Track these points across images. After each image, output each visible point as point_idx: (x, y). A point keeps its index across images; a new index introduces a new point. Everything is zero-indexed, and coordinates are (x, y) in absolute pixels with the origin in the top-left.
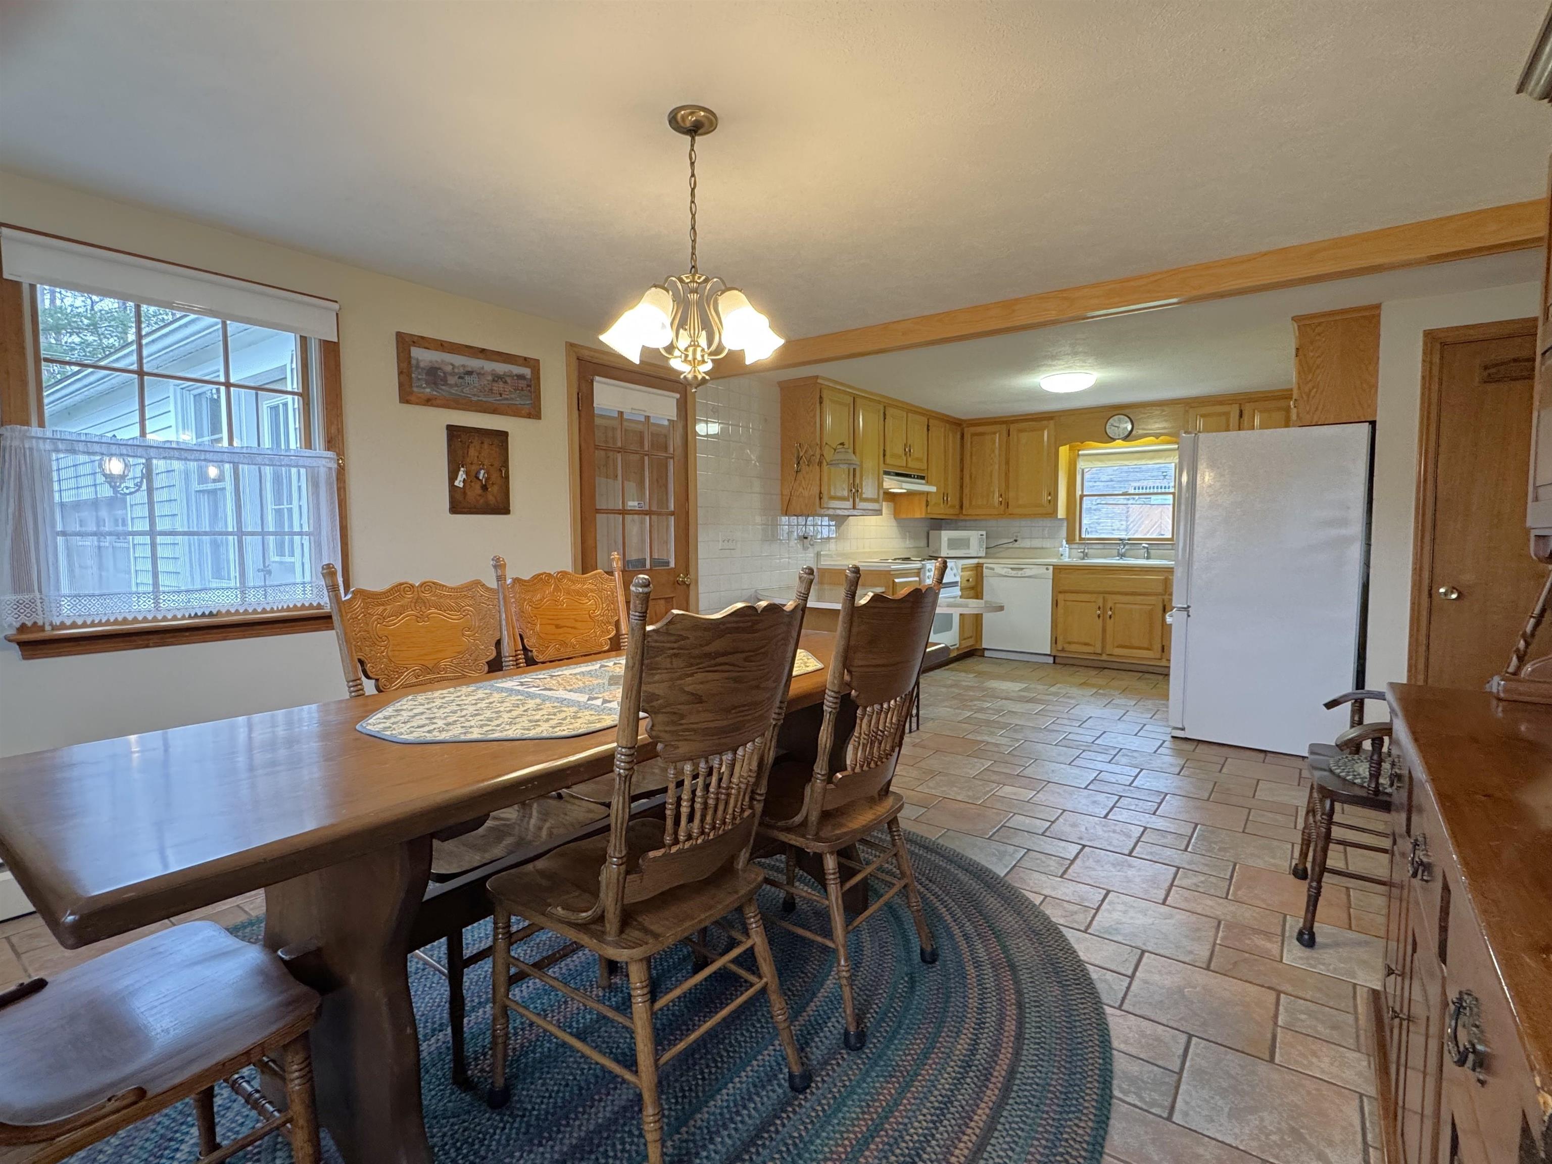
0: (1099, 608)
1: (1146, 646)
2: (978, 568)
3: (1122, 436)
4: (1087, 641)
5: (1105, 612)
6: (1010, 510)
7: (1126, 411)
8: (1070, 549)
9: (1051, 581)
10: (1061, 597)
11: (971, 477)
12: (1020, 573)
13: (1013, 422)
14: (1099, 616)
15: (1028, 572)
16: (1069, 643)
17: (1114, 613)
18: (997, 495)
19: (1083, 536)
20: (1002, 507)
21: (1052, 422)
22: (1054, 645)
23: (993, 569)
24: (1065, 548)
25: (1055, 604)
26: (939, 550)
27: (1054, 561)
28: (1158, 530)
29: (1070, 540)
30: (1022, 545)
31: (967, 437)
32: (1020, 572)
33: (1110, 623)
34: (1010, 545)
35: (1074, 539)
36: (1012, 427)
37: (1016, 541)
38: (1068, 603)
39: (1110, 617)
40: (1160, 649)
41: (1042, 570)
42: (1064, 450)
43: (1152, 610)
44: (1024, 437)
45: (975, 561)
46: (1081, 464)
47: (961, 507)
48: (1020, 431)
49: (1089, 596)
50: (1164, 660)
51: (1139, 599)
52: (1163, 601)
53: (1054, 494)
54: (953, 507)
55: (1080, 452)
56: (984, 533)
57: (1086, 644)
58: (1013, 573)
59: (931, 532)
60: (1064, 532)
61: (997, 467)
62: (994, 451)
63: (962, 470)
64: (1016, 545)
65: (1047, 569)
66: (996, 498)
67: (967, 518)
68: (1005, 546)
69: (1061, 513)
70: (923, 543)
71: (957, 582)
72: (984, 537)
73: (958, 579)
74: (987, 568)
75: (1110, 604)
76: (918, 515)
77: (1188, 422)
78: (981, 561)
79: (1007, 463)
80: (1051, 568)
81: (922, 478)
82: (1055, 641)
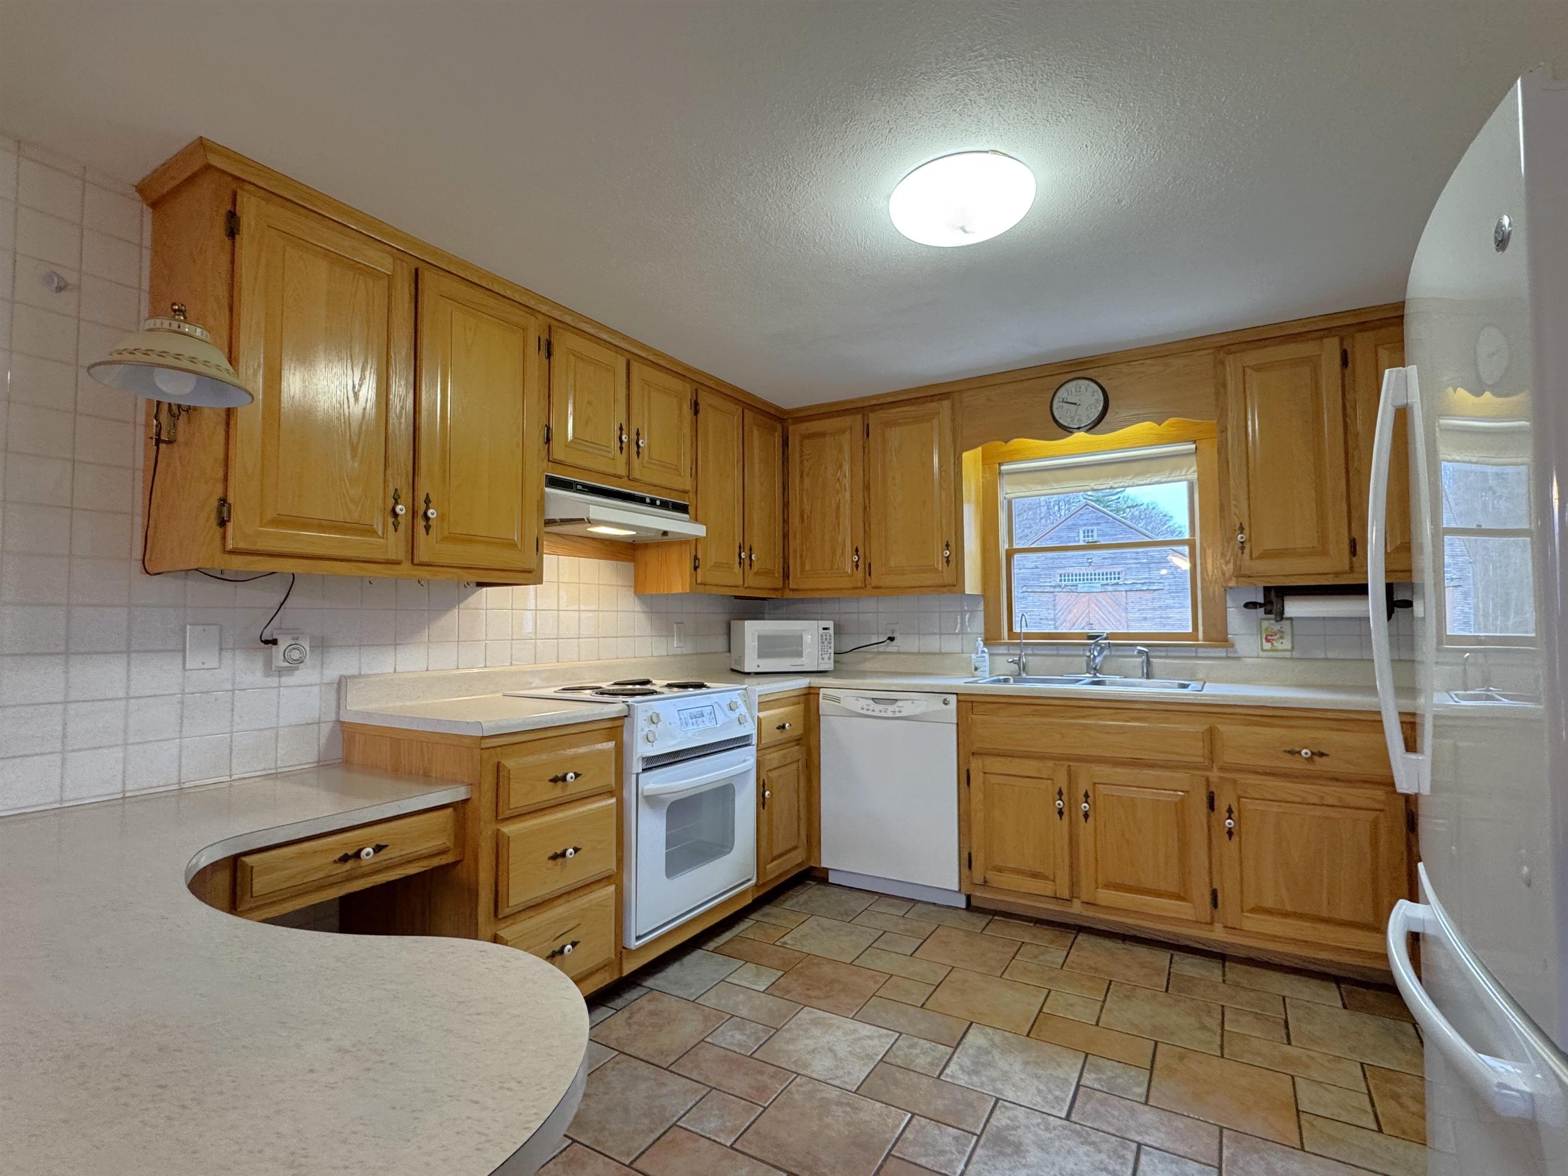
0: (1060, 793)
1: (1173, 889)
2: (809, 697)
3: (1086, 422)
4: (1039, 868)
5: (1072, 804)
6: (874, 581)
7: (1090, 373)
8: (991, 654)
9: (952, 732)
10: (976, 765)
11: (802, 516)
12: (890, 710)
13: (875, 408)
14: (1061, 813)
15: (907, 708)
16: (1000, 870)
17: (1094, 806)
18: (849, 549)
19: (1017, 630)
20: (860, 573)
21: (946, 404)
22: (965, 870)
23: (837, 700)
24: (980, 654)
25: (965, 778)
26: (741, 659)
27: (959, 682)
28: (1087, 619)
29: (991, 639)
30: (907, 648)
31: (794, 441)
32: (891, 708)
33: (1085, 830)
34: (881, 648)
35: (1000, 637)
36: (873, 418)
37: (891, 639)
38: (994, 779)
39: (1086, 815)
40: (1208, 899)
41: (934, 704)
42: (971, 459)
43: (1182, 800)
44: (895, 435)
45: (802, 682)
46: (1007, 491)
47: (786, 576)
48: (888, 424)
49: (1035, 764)
50: (1218, 926)
51: (1149, 774)
52: (1207, 780)
53: (955, 545)
54: (767, 573)
55: (1003, 468)
56: (830, 624)
57: (1035, 875)
58: (878, 709)
59: (733, 623)
60: (978, 625)
61: (848, 495)
62: (841, 466)
63: (786, 505)
64: (892, 647)
65: (946, 702)
66: (849, 559)
67: (797, 596)
68: (874, 648)
69: (972, 583)
70: (719, 644)
71: (747, 737)
72: (831, 631)
73: (750, 729)
74: (826, 697)
75: (1083, 785)
76: (678, 589)
77: (1224, 385)
78: (816, 681)
79: (867, 487)
80: (953, 699)
81: (683, 509)
82: (967, 862)
